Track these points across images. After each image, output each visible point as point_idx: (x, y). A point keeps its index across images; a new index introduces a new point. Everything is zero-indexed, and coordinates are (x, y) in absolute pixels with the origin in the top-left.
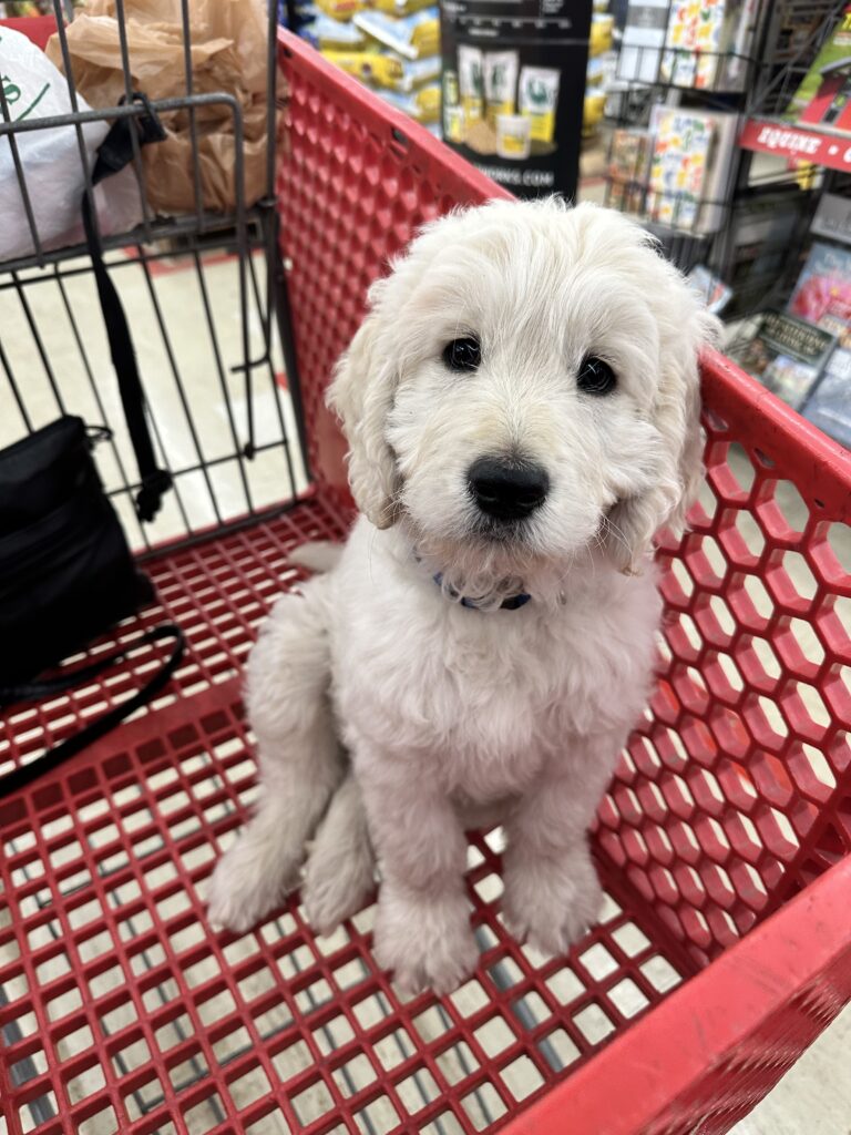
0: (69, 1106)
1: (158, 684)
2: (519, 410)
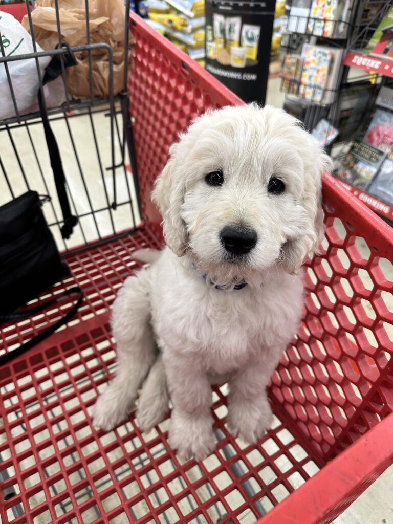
0: (29, 510)
1: (72, 314)
2: (242, 204)
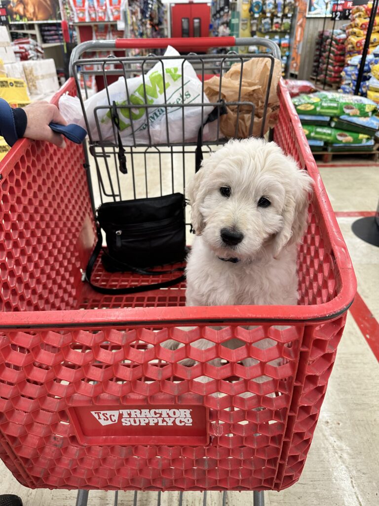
2: (238, 214)
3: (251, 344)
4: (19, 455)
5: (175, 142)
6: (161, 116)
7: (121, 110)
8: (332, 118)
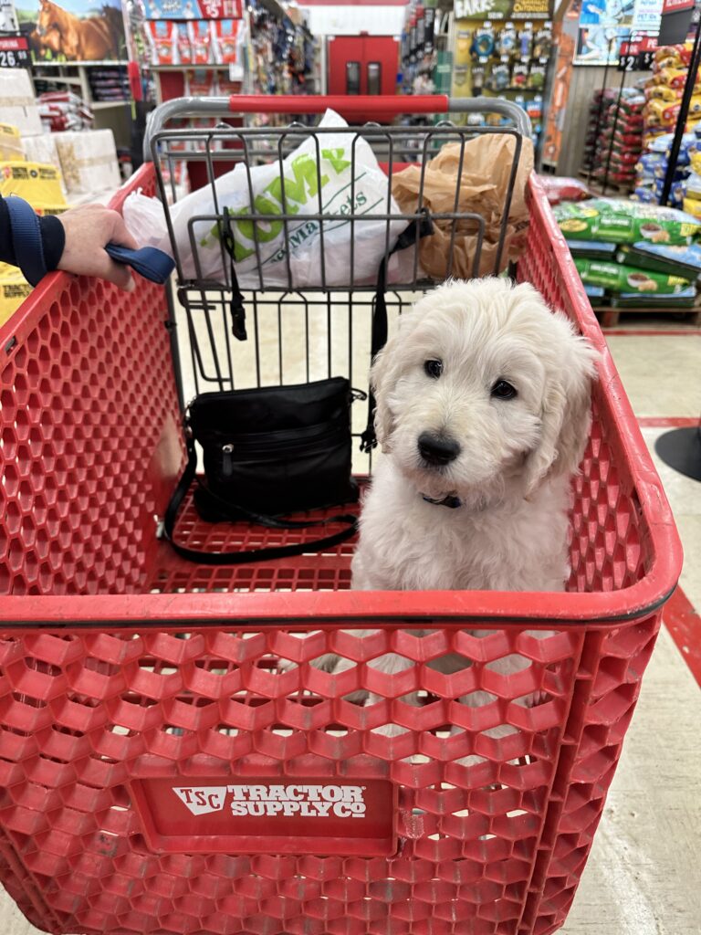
2: (451, 407)
3: (483, 664)
4: (32, 869)
5: (336, 285)
6: (312, 235)
7: (239, 224)
8: (619, 247)
